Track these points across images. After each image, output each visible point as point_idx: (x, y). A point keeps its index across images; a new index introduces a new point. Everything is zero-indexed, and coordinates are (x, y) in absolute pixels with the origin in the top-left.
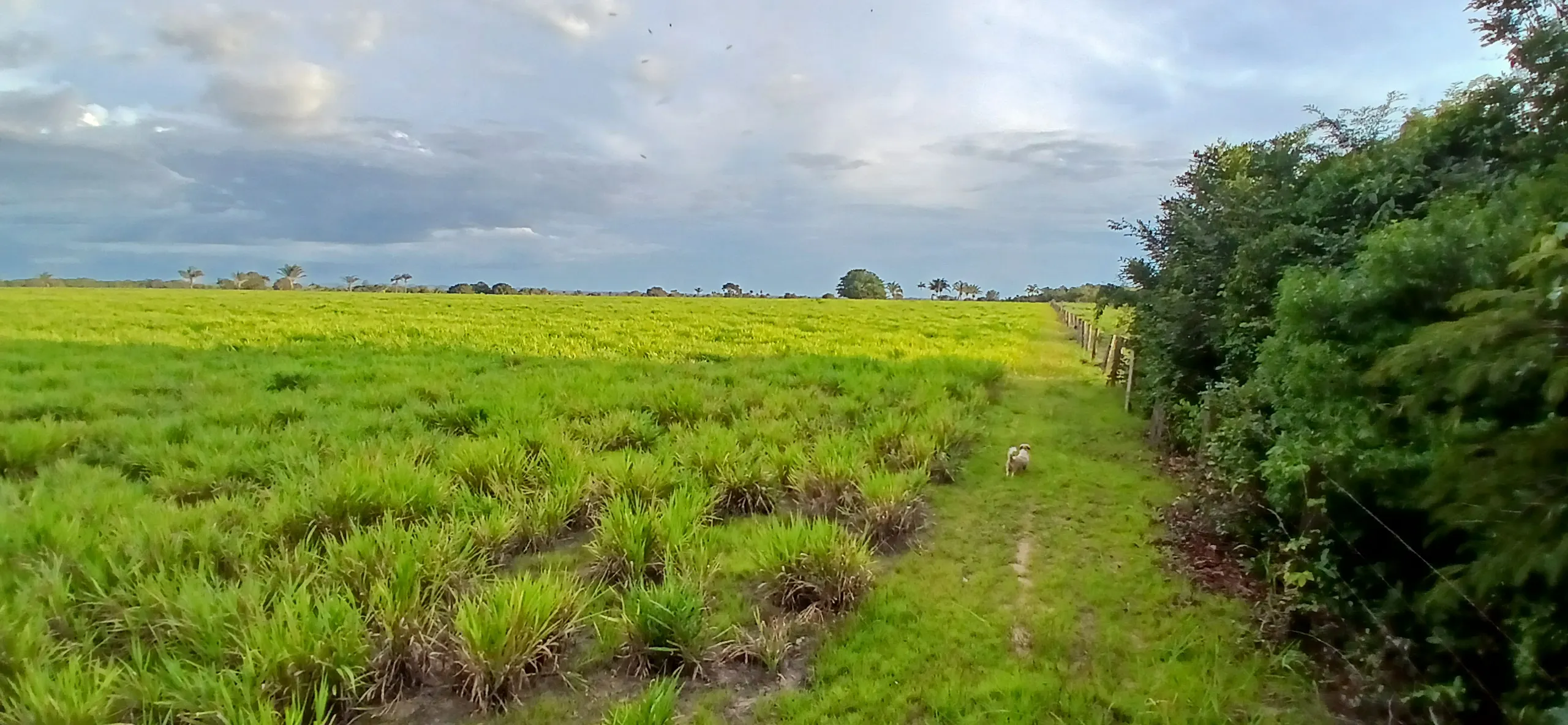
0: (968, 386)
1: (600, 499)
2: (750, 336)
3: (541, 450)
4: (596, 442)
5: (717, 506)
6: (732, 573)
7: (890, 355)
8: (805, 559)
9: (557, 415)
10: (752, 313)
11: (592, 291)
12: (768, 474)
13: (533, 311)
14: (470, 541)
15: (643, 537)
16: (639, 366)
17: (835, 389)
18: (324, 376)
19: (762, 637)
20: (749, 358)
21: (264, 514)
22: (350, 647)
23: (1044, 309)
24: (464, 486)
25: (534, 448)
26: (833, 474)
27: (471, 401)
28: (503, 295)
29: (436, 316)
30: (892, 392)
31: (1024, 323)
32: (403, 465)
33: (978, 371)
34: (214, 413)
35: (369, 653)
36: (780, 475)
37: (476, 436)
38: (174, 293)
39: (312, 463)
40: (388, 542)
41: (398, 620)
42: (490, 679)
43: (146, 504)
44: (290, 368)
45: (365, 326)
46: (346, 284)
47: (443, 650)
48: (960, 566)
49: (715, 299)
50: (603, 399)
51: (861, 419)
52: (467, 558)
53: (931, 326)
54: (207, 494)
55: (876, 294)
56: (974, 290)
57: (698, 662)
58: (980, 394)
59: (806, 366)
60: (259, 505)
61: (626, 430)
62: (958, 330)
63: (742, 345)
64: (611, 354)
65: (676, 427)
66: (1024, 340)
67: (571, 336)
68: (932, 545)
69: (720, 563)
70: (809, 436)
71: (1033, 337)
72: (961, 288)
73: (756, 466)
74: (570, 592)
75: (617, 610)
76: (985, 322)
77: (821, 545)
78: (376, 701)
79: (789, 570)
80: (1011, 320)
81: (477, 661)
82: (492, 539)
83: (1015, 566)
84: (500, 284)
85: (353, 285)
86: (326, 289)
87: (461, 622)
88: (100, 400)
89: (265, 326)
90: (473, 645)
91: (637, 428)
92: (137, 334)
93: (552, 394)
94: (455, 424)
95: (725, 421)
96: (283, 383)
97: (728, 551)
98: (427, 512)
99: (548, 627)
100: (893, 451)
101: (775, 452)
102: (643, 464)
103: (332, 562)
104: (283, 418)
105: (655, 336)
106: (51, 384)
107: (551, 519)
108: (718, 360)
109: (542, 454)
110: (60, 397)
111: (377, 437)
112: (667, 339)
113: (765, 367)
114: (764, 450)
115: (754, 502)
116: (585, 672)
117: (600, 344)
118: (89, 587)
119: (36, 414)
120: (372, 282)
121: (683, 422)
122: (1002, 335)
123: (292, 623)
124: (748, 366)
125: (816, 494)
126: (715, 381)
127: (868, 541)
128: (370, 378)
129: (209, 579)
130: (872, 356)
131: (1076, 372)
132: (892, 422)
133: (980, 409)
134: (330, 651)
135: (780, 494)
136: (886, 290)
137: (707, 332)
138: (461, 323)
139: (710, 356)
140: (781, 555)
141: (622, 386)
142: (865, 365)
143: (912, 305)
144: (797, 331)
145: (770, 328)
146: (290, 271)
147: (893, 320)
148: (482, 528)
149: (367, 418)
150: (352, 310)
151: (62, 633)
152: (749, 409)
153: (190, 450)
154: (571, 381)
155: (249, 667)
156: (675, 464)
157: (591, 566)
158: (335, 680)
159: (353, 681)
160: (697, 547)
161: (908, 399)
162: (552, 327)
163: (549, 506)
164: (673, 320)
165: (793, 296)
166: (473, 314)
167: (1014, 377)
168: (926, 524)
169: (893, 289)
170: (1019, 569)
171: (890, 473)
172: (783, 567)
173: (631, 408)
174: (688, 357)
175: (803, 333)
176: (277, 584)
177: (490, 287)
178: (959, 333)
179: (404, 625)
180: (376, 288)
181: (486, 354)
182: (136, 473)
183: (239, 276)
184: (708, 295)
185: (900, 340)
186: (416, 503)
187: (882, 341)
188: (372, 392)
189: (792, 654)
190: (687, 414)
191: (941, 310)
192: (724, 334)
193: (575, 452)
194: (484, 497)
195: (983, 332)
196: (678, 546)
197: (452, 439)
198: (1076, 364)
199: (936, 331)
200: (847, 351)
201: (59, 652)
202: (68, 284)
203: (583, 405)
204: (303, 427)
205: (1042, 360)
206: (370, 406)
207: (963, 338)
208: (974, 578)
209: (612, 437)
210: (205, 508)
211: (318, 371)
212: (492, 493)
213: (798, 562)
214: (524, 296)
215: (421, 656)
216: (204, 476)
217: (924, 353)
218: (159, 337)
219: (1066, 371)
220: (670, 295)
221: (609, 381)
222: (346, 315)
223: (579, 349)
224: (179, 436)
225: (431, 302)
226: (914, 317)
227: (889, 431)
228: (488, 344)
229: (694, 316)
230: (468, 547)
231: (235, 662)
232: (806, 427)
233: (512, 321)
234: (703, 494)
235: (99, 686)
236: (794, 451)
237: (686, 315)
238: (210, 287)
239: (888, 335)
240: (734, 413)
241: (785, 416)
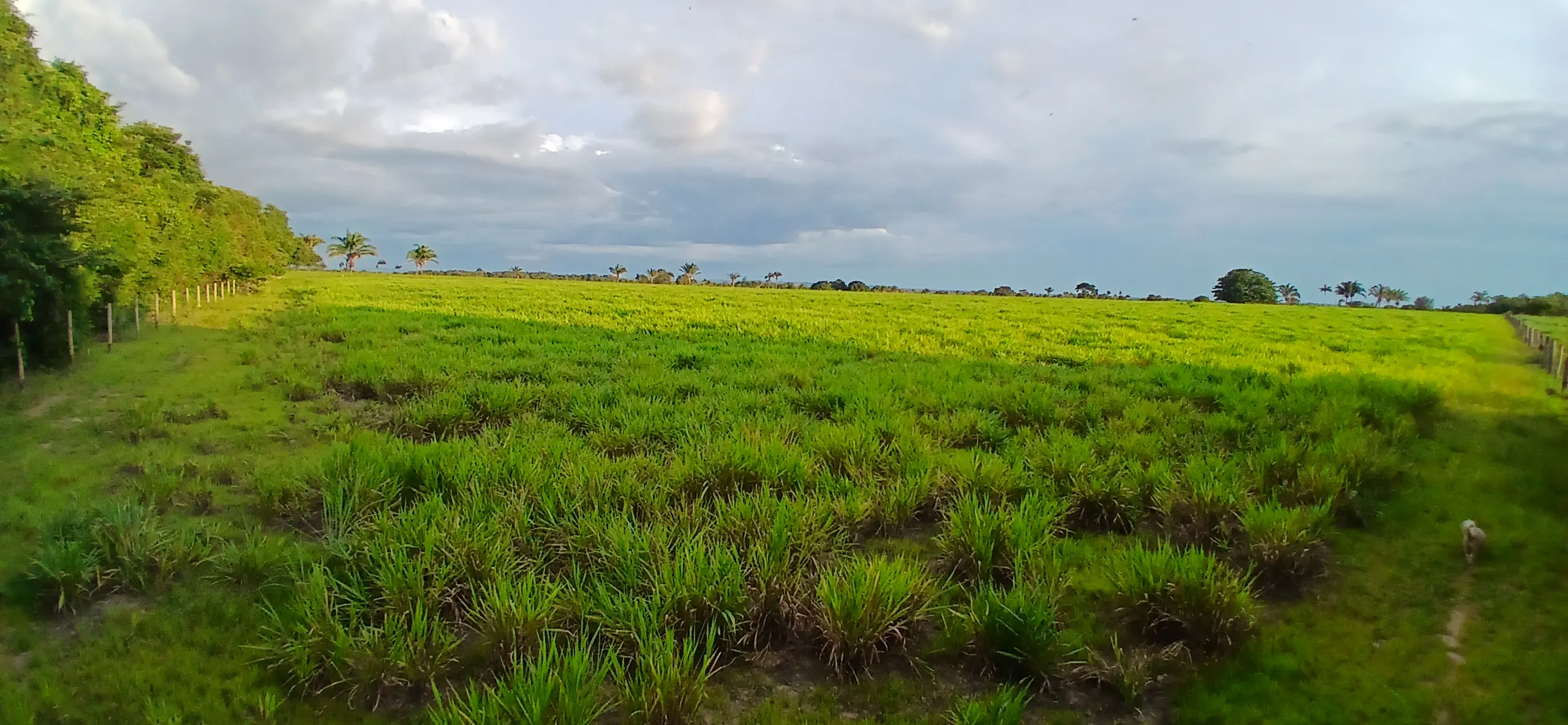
0: (1390, 413)
1: (946, 495)
2: (1108, 340)
3: (893, 441)
4: (944, 438)
5: (1068, 518)
6: (1084, 590)
7: (1283, 370)
8: (1172, 590)
9: (907, 408)
10: (1109, 316)
11: (939, 289)
12: (1128, 490)
13: (885, 308)
14: (830, 518)
15: (991, 538)
16: (987, 365)
17: (1210, 404)
18: (714, 359)
19: (1118, 664)
20: (1108, 364)
21: (670, 472)
22: (732, 595)
23: (1497, 321)
24: (825, 467)
25: (886, 437)
26: (1208, 499)
27: (831, 389)
28: (858, 292)
29: (801, 310)
30: (1285, 413)
31: (1469, 339)
32: (775, 444)
33: (1404, 395)
34: (634, 384)
35: (746, 603)
36: (1143, 494)
37: (835, 422)
38: (606, 285)
39: (706, 433)
40: (764, 509)
41: (771, 579)
42: (845, 648)
43: (585, 453)
44: (689, 351)
45: (745, 316)
46: (730, 281)
47: (807, 614)
48: (1370, 628)
49: (1069, 300)
50: (952, 396)
51: (1245, 441)
52: (827, 532)
53: (1340, 337)
54: (629, 451)
55: (1266, 298)
56: (1398, 295)
57: (1046, 676)
58: (1406, 422)
59: (1175, 376)
60: (666, 464)
61: (973, 429)
62: (1376, 344)
63: (1098, 349)
64: (959, 352)
65: (1026, 430)
66: (1469, 361)
67: (921, 332)
68: (1334, 598)
69: (1072, 578)
70: (1178, 454)
71: (1482, 357)
72: (1381, 292)
73: (1115, 480)
74: (921, 581)
75: (963, 607)
76: (1413, 336)
77: (1193, 575)
78: (749, 647)
79: (1152, 598)
80: (1449, 335)
81: (836, 628)
82: (849, 518)
83: (1445, 638)
84: (856, 282)
85: (735, 281)
86: (714, 284)
87: (823, 589)
88: (555, 369)
89: (671, 315)
90: (834, 614)
91: (984, 428)
92: (581, 318)
93: (903, 389)
94: (817, 409)
95: (1079, 427)
96: (684, 363)
97: (1080, 567)
98: (794, 486)
99: (898, 611)
100: (1285, 482)
101: (1137, 467)
102: (992, 464)
103: (720, 520)
104: (687, 392)
105: (1003, 336)
106: (521, 354)
107: (900, 506)
108: (1071, 364)
109: (894, 445)
110: (526, 363)
111: (754, 415)
112: (1016, 340)
113: (1125, 375)
114: (1124, 464)
115: (1111, 519)
116: (932, 660)
117: (948, 341)
118: (544, 516)
119: (510, 377)
120: (749, 279)
121: (1032, 426)
122: (1438, 353)
123: (690, 565)
124: (1104, 372)
125: (1186, 520)
126: (1068, 386)
127: (1250, 583)
128: (749, 363)
129: (630, 519)
130: (1259, 369)
131: (1539, 404)
132: (1286, 447)
133: (1404, 443)
134: (717, 596)
135: (1142, 514)
136: (1278, 293)
137: (1059, 334)
138: (822, 317)
139: (1061, 359)
140: (1145, 581)
141: (971, 385)
142: (1249, 379)
143: (1314, 312)
144: (1163, 337)
145: (1131, 333)
146: (689, 268)
147: (1288, 329)
148: (840, 506)
149: (747, 397)
150: (735, 303)
151: (522, 550)
152: (1106, 419)
153: (617, 412)
154: (920, 377)
155: (657, 598)
156: (1024, 468)
157: (937, 558)
158: (721, 622)
159: (734, 625)
160: (1050, 557)
161: (1307, 423)
162: (903, 323)
163: (900, 494)
164: (1023, 320)
165: (1158, 299)
166: (833, 309)
167: (1453, 405)
168: (1326, 573)
169: (1287, 293)
170: (1451, 642)
171: (1282, 507)
172: (1146, 595)
173: (979, 406)
174: (1038, 359)
175: (1171, 340)
176: (678, 531)
177: (847, 284)
178: (1378, 348)
179: (776, 584)
180: (753, 284)
181: (844, 346)
182: (579, 428)
183: (652, 272)
184: (1059, 296)
185: (1296, 353)
186: (785, 476)
187: (1272, 352)
188: (750, 375)
189: (1152, 691)
190: (1037, 419)
191: (1352, 320)
192: (1078, 336)
193: (925, 445)
194: (842, 479)
195: (1411, 348)
196: (1028, 553)
197: (816, 424)
198: (1540, 395)
199: (1345, 344)
200: (1226, 363)
201: (518, 565)
202: (531, 276)
203: (932, 400)
204: (699, 401)
205: (1494, 387)
206: (750, 387)
207: (1383, 353)
208: (1389, 644)
209: (959, 434)
210: (628, 463)
211: (708, 353)
212: (849, 476)
213: (1164, 591)
214: (877, 293)
215: (787, 614)
216: (626, 435)
217: (1328, 369)
218: (595, 320)
219: (1526, 403)
220: (1018, 295)
221: (958, 379)
222: (730, 307)
223: (927, 347)
224: (609, 401)
225: (798, 297)
226: (1315, 326)
227: (1282, 458)
228: (845, 337)
229: (1046, 317)
230: (829, 522)
231: (646, 592)
232: (1174, 444)
233: (867, 317)
234: (1055, 504)
235: (547, 597)
236: (1160, 469)
237: (1038, 316)
238: (631, 281)
239: (1281, 347)
240: (1089, 420)
241: (1147, 429)
